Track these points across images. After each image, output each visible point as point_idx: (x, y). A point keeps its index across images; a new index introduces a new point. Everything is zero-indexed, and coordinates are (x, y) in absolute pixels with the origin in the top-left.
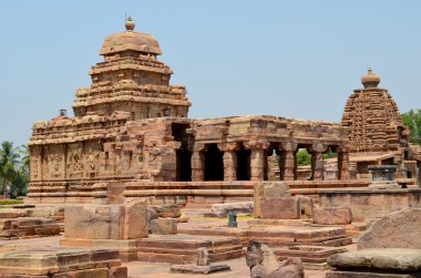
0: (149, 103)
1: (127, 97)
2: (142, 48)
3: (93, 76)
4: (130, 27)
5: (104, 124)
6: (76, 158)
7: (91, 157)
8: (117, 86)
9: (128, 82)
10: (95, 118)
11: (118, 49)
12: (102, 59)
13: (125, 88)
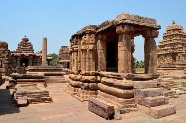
0: (183, 43)
1: (178, 41)
2: (179, 28)
3: (164, 37)
4: (174, 23)
5: (173, 49)
6: (162, 59)
7: (168, 58)
8: (174, 39)
9: (178, 37)
10: (170, 47)
11: (172, 29)
12: (166, 32)
13: (177, 39)
